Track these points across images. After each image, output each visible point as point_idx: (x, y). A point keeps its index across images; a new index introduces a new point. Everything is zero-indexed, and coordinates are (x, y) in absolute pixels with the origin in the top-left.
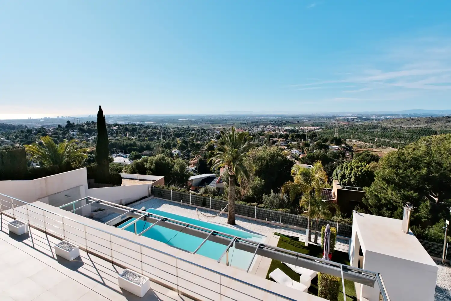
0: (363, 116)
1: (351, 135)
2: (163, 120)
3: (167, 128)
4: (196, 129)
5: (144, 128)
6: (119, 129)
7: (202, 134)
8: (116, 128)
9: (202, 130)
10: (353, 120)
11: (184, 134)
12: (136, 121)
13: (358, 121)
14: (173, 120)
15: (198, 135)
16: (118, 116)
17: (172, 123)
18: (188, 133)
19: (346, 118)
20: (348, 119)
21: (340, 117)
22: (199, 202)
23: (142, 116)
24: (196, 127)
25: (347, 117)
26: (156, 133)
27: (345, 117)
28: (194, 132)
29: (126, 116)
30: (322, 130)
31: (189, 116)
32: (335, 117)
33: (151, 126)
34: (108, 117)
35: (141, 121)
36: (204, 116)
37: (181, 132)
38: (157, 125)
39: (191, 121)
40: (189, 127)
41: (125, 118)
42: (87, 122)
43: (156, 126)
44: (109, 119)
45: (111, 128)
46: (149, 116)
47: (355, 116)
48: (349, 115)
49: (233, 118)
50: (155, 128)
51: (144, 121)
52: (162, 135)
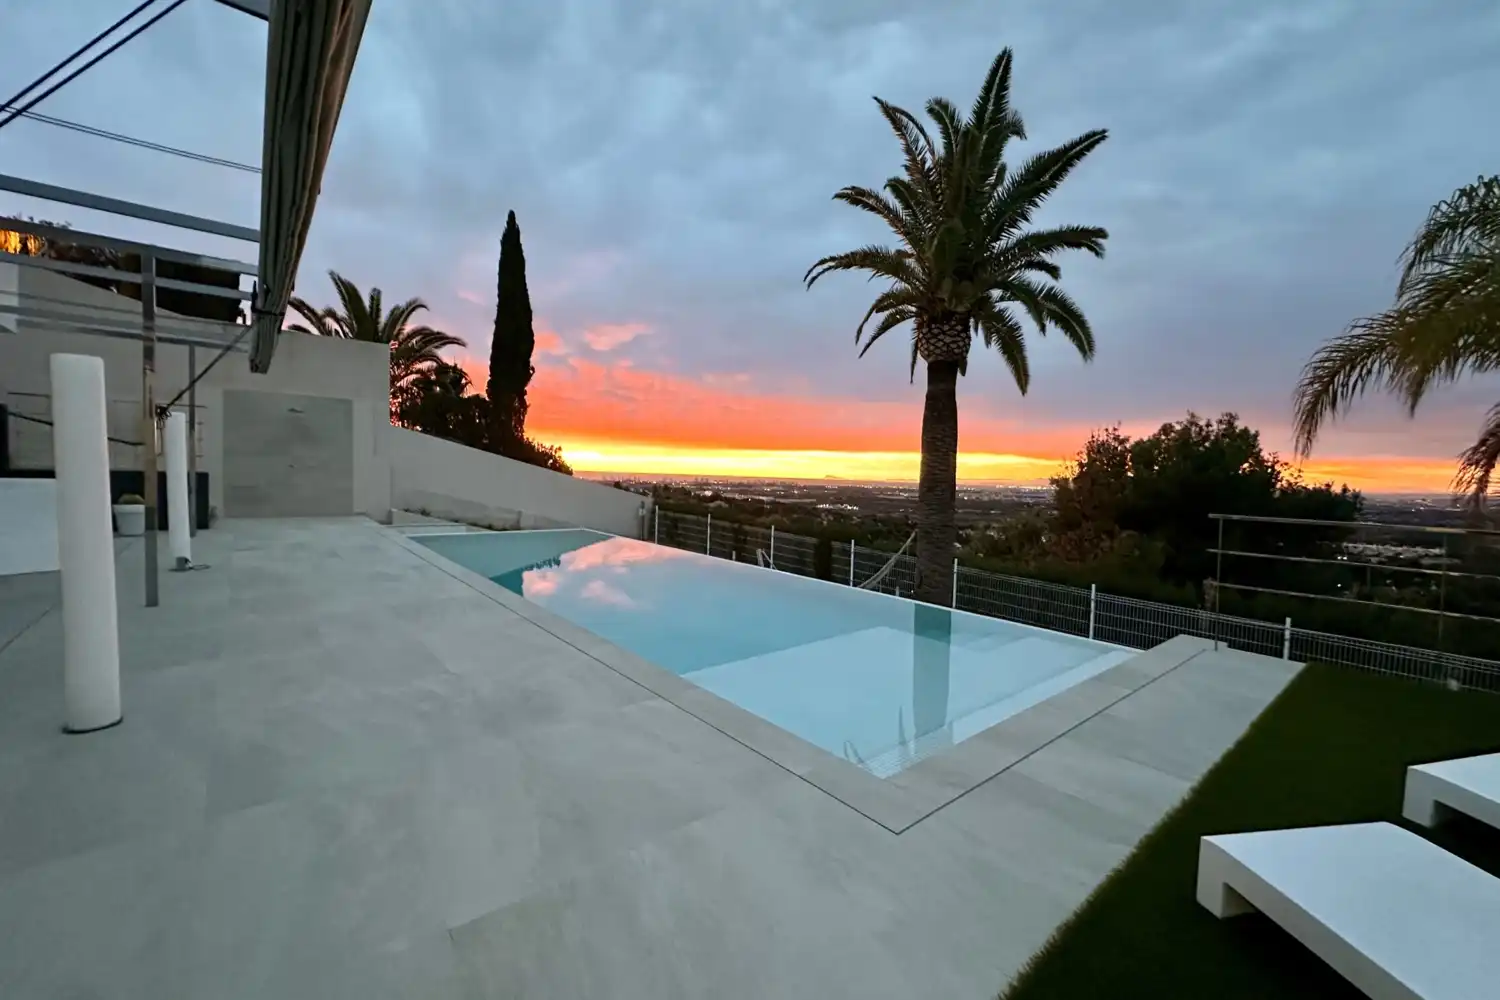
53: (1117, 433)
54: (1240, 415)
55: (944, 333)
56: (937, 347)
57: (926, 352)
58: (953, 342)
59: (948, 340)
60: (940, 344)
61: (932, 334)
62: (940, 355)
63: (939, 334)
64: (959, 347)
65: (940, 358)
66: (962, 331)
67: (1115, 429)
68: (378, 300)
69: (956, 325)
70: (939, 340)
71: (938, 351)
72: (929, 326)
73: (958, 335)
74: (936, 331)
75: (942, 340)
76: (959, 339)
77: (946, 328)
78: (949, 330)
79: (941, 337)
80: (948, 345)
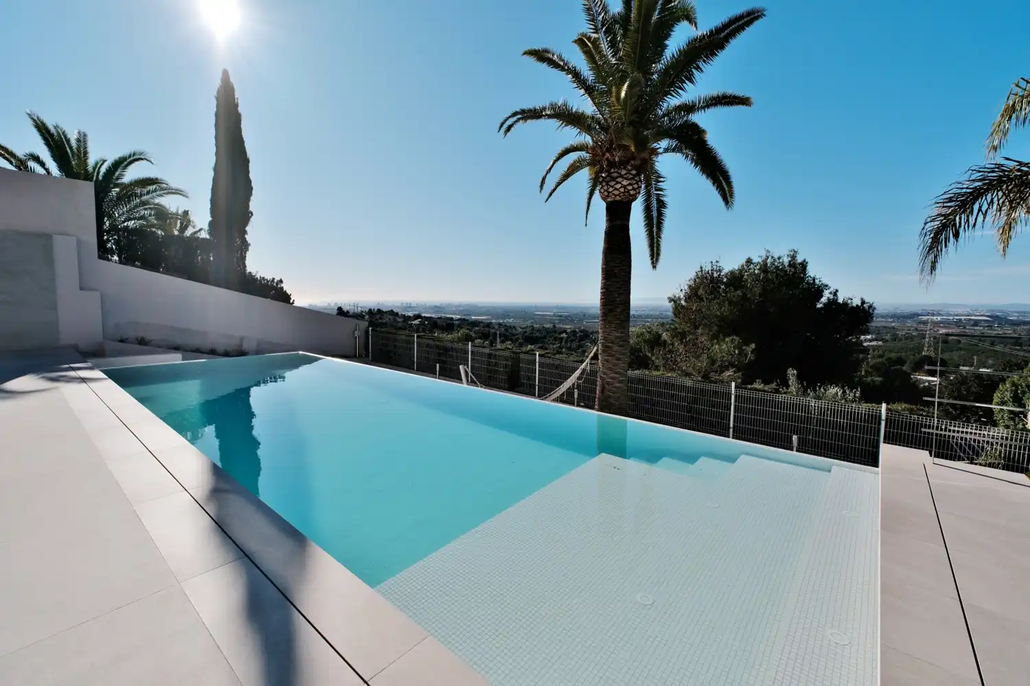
0: (1009, 315)
1: (975, 357)
2: (506, 312)
3: (510, 327)
4: (569, 331)
5: (468, 324)
6: (422, 324)
7: (582, 339)
8: (417, 322)
9: (581, 331)
10: (976, 323)
11: (545, 337)
12: (456, 314)
13: (991, 326)
14: (523, 313)
15: (572, 341)
16: (426, 304)
17: (522, 320)
18: (552, 336)
19: (951, 318)
20: (960, 320)
21: (933, 315)
22: (496, 372)
23: (468, 305)
24: (568, 327)
25: (957, 315)
26: (489, 334)
27: (950, 315)
28: (564, 335)
29: (438, 304)
30: (880, 343)
31: (557, 307)
32: (918, 315)
33: (482, 322)
34: (409, 305)
35: (464, 315)
36: (586, 308)
37: (538, 334)
38: (494, 321)
39: (561, 316)
40: (554, 326)
41: (437, 308)
42: (370, 310)
43: (491, 323)
44: (409, 310)
45: (409, 322)
46: (479, 305)
47: (982, 313)
48: (960, 311)
49: (651, 313)
50: (489, 325)
51: (470, 315)
52: (500, 338)
53: (718, 265)
54: (799, 251)
55: (621, 176)
56: (616, 189)
57: (606, 193)
58: (630, 184)
59: (625, 183)
60: (618, 186)
61: (611, 177)
62: (619, 195)
63: (617, 177)
64: (634, 189)
65: (618, 198)
66: (635, 176)
67: (717, 262)
68: (85, 142)
69: (631, 170)
70: (618, 183)
71: (616, 192)
72: (608, 171)
73: (633, 179)
74: (615, 175)
75: (620, 183)
76: (634, 182)
77: (623, 172)
78: (626, 174)
79: (619, 180)
80: (625, 187)
